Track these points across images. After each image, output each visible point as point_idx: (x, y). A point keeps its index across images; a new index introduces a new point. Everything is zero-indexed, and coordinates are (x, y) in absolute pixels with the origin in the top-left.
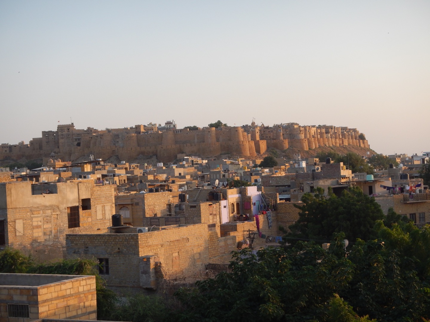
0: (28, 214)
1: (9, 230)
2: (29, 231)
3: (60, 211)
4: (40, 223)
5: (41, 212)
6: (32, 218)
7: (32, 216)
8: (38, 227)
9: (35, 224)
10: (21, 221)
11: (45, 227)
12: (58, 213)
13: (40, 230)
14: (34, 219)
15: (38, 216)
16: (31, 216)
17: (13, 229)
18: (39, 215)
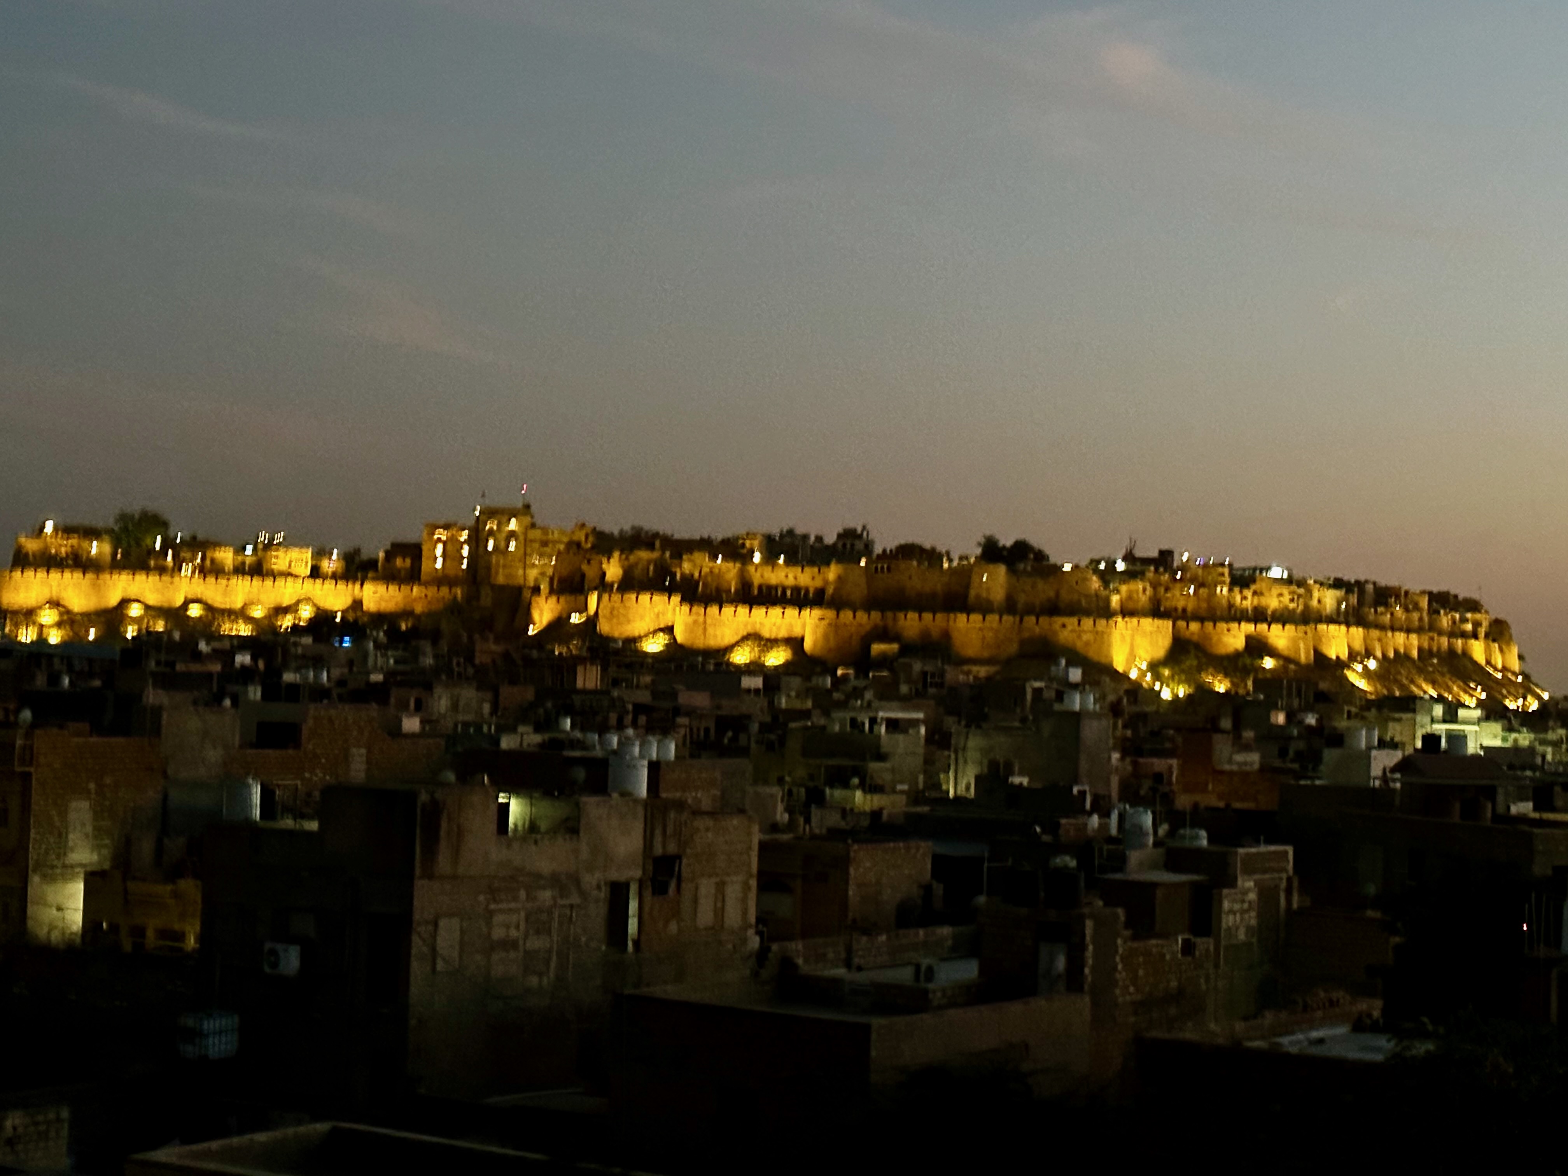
0: (481, 898)
1: (414, 951)
2: (478, 957)
3: (583, 894)
4: (513, 933)
5: (523, 894)
6: (491, 914)
7: (492, 906)
8: (509, 944)
9: (498, 933)
10: (455, 922)
11: (528, 945)
12: (575, 899)
13: (512, 955)
14: (498, 919)
15: (510, 910)
16: (487, 906)
17: (425, 949)
18: (513, 905)
